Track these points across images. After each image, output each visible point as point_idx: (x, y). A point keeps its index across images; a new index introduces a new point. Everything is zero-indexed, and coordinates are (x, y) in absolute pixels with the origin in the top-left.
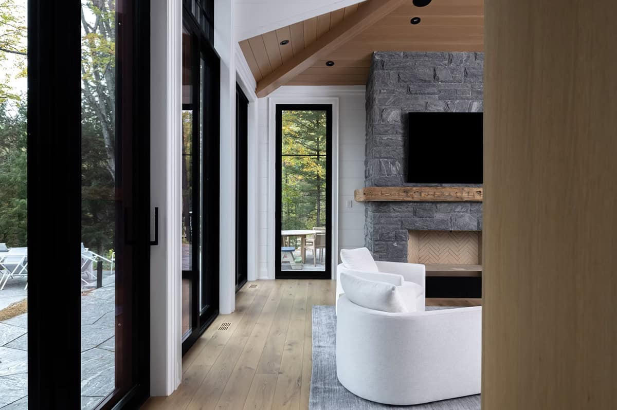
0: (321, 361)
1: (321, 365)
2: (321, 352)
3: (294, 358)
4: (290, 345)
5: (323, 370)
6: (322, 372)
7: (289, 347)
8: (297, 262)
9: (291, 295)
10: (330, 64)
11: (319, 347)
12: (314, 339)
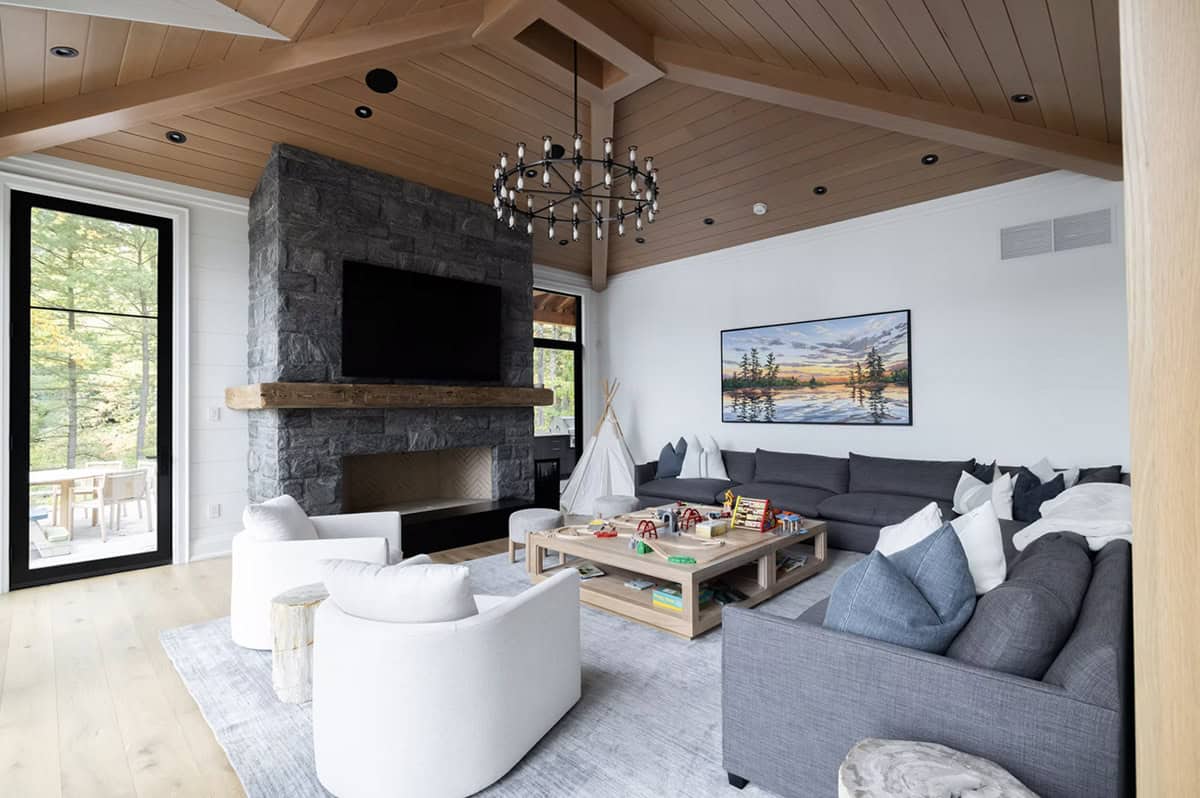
0: (258, 763)
1: (262, 771)
2: (243, 739)
3: (178, 785)
4: (145, 751)
5: (275, 783)
6: (273, 790)
7: (145, 758)
8: (56, 541)
9: (79, 620)
10: (176, 137)
11: (232, 728)
12: (207, 713)
